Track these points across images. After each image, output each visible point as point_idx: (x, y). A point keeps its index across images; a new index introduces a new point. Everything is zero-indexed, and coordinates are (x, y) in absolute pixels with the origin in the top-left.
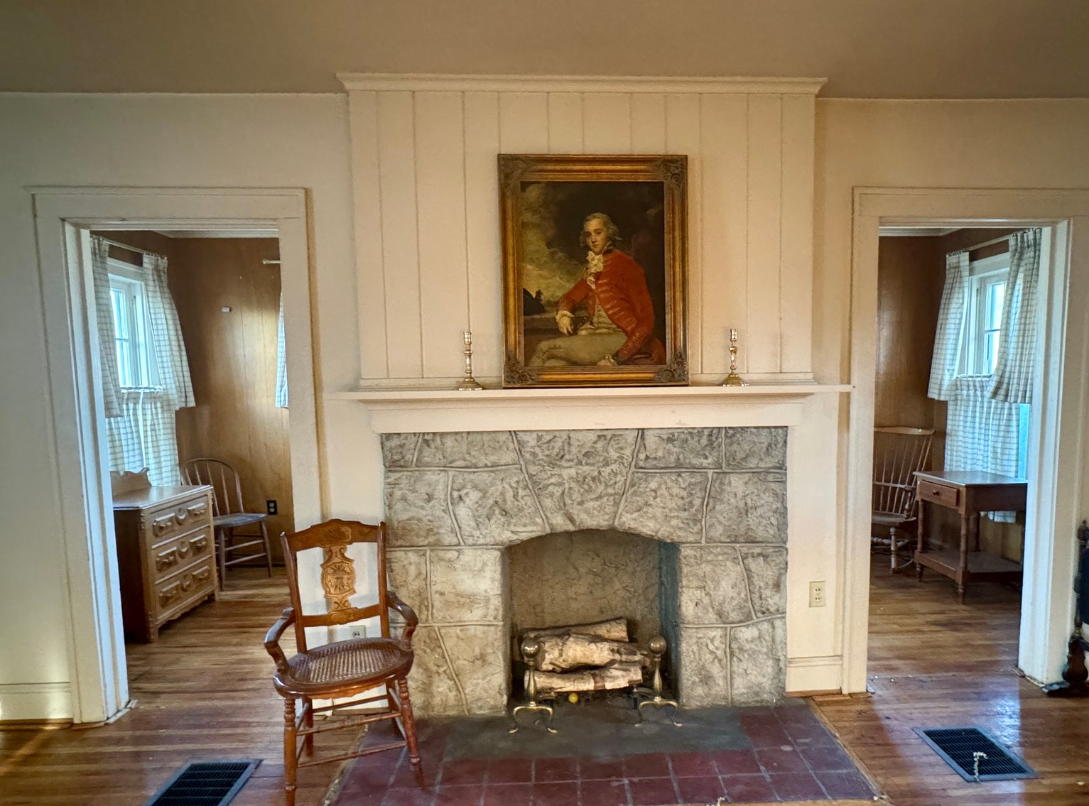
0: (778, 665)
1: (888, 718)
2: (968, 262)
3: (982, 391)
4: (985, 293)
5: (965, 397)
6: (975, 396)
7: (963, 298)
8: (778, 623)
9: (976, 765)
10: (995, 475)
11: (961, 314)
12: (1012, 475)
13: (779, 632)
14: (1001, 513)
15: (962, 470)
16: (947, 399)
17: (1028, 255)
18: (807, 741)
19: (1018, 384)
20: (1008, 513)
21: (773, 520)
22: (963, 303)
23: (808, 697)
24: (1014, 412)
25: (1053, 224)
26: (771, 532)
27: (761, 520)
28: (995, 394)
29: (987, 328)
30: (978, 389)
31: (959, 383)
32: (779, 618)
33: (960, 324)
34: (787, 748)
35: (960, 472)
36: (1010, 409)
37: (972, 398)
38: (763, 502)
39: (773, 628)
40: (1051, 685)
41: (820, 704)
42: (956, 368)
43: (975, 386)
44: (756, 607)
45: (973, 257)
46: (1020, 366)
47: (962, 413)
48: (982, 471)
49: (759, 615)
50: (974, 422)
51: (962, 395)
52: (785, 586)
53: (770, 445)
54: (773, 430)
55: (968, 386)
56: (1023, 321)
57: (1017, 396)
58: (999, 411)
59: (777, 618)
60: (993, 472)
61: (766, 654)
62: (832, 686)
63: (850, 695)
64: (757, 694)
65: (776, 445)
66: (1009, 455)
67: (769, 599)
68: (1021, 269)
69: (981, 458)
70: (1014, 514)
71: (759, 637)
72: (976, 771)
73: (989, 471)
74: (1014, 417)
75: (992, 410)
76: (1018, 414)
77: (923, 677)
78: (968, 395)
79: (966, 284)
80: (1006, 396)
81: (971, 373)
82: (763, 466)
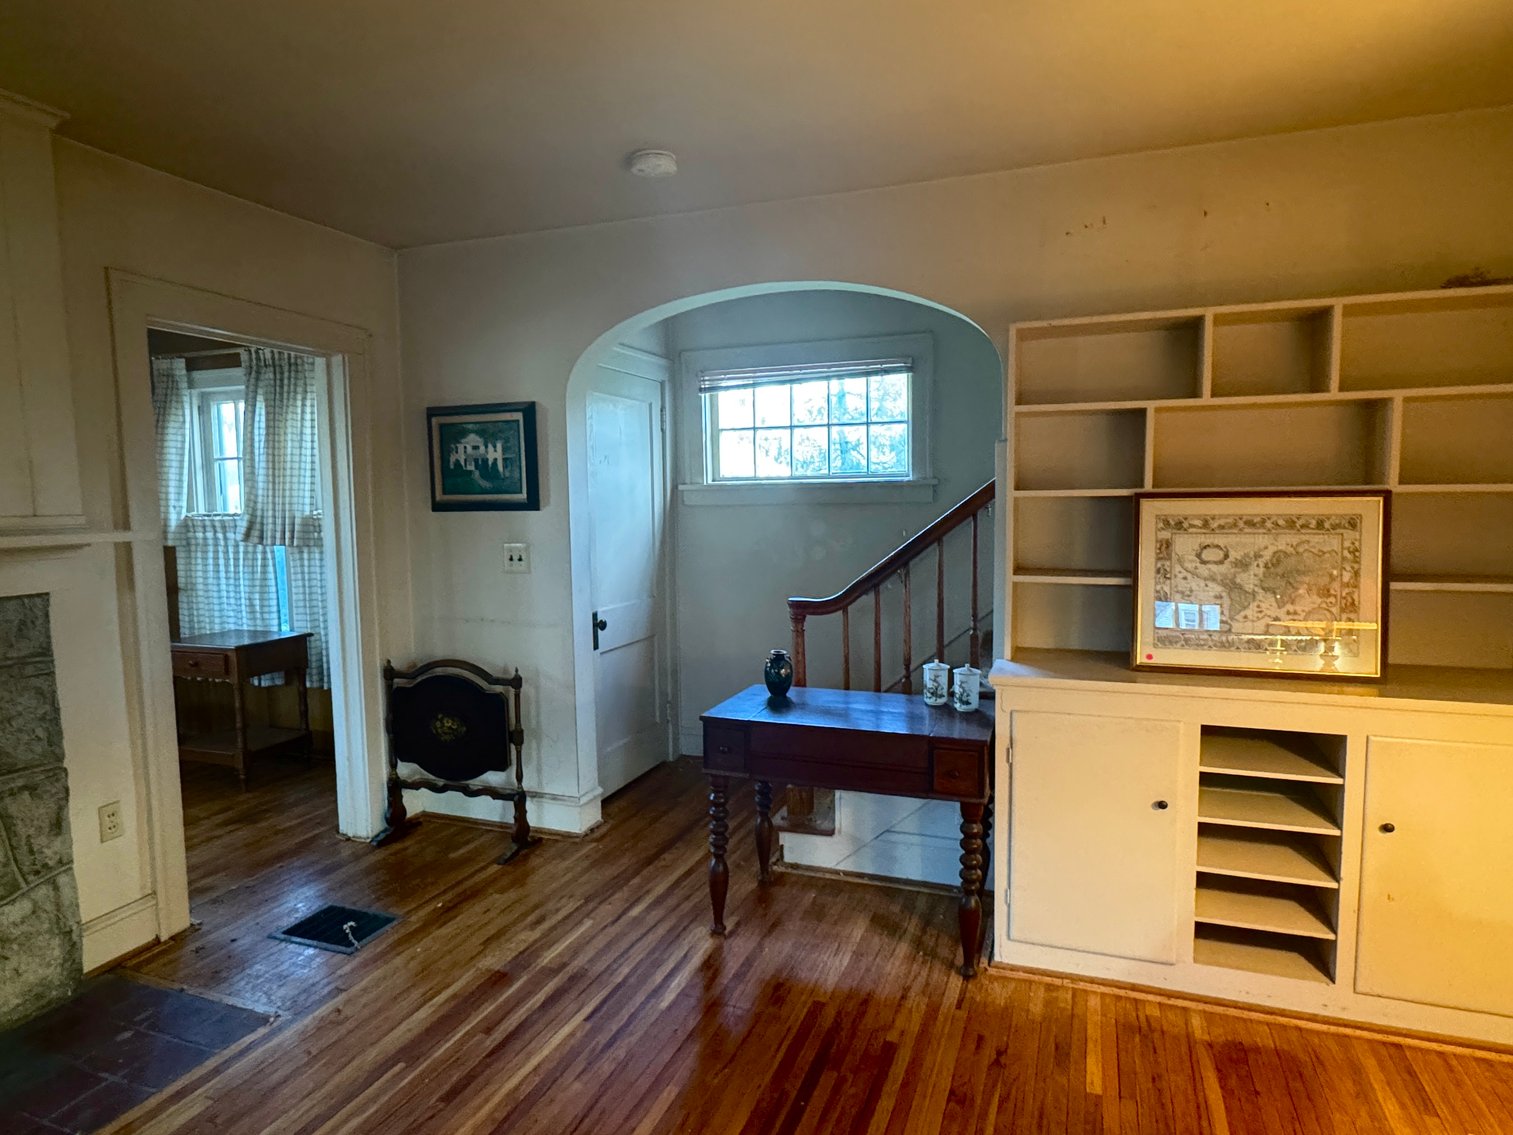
0: (70, 939)
1: (233, 941)
2: (184, 372)
3: (224, 533)
4: (209, 412)
5: (201, 541)
6: (216, 539)
7: (184, 415)
8: (62, 880)
9: (350, 936)
10: (255, 632)
11: (184, 435)
12: (275, 629)
13: (66, 892)
14: (268, 676)
15: (208, 632)
16: (177, 543)
17: (267, 376)
18: (147, 1013)
19: (274, 523)
20: (276, 675)
21: (40, 733)
22: (184, 422)
23: (116, 966)
24: (269, 556)
25: (327, 356)
26: (38, 749)
27: (20, 735)
28: (247, 536)
29: (216, 455)
30: (219, 529)
31: (190, 523)
32: (65, 871)
33: (183, 448)
34: (127, 1035)
35: (206, 634)
36: (264, 552)
37: (211, 542)
38: (20, 708)
39: (56, 888)
40: (377, 836)
41: (138, 968)
42: (184, 504)
43: (214, 527)
44: (25, 869)
45: (191, 366)
46: (274, 503)
47: (199, 561)
48: (236, 630)
49: (31, 878)
50: (218, 572)
51: (196, 538)
52: (69, 823)
53: (23, 623)
54: (26, 601)
55: (204, 527)
56: (270, 451)
57: (274, 537)
58: (250, 556)
59: (60, 873)
60: (252, 629)
61: (50, 931)
62: (146, 938)
63: (172, 938)
64: (39, 996)
65: (33, 622)
66: (270, 606)
67: (45, 850)
68: (260, 391)
69: (232, 614)
70: (282, 674)
71: (34, 912)
72: (354, 941)
73: (245, 628)
74: (270, 562)
75: (241, 556)
76: (273, 558)
77: (249, 881)
78: (205, 539)
79: (186, 399)
80: (261, 538)
81: (202, 511)
82: (15, 655)
